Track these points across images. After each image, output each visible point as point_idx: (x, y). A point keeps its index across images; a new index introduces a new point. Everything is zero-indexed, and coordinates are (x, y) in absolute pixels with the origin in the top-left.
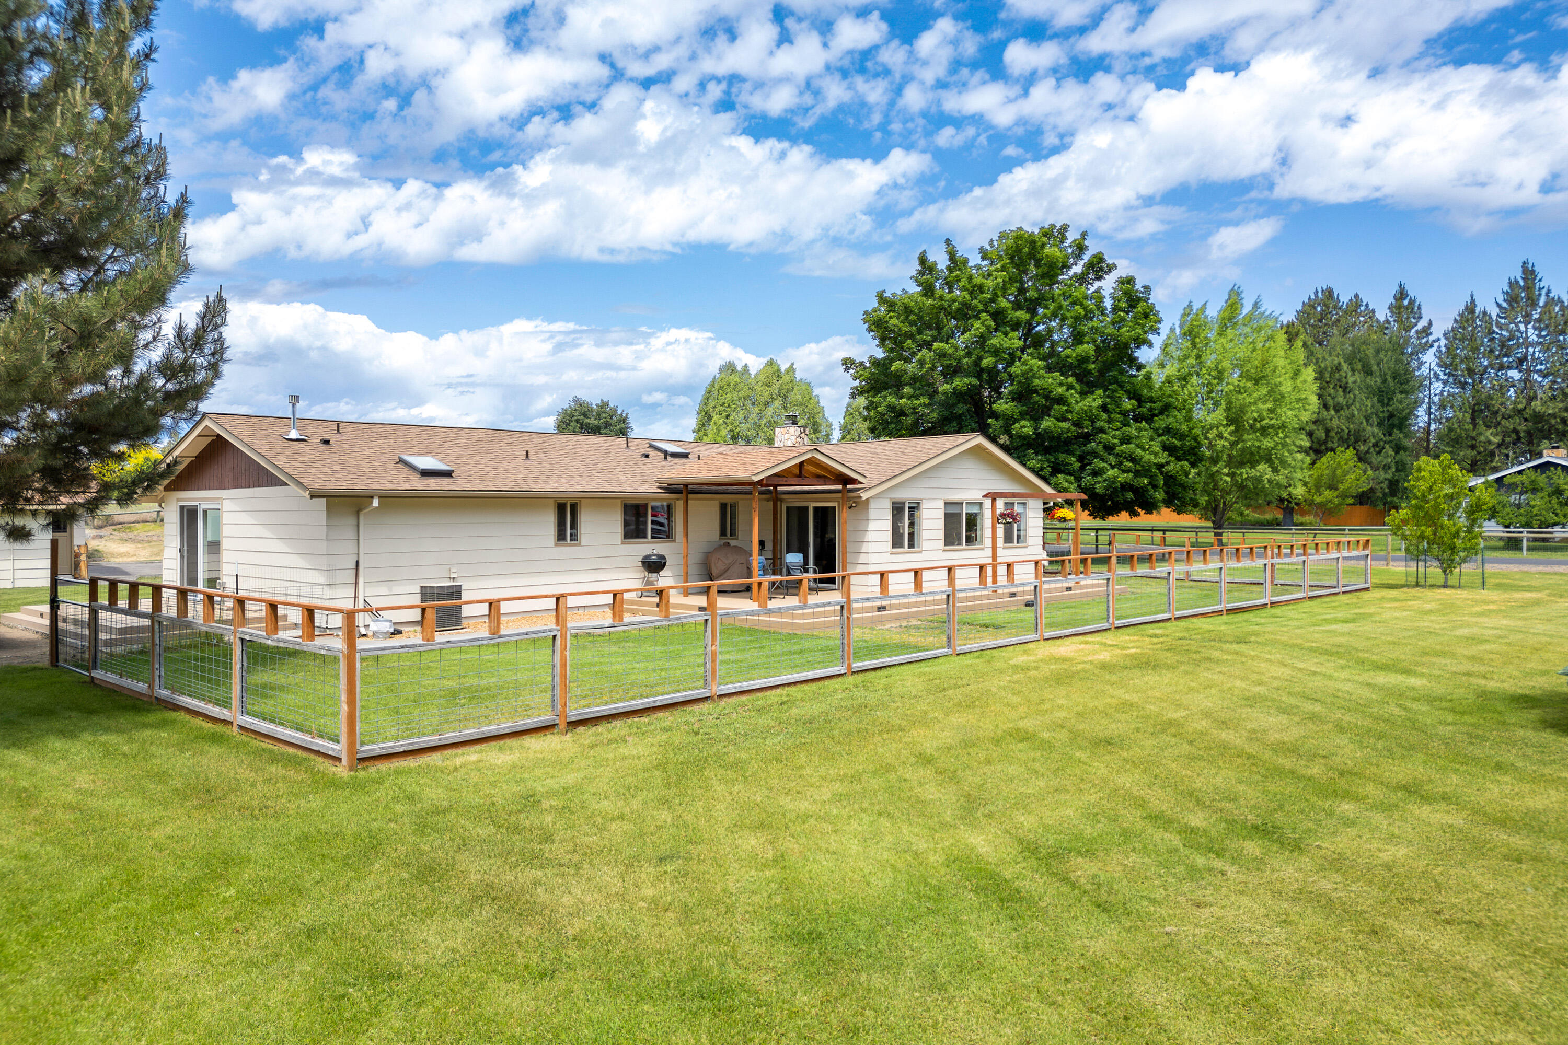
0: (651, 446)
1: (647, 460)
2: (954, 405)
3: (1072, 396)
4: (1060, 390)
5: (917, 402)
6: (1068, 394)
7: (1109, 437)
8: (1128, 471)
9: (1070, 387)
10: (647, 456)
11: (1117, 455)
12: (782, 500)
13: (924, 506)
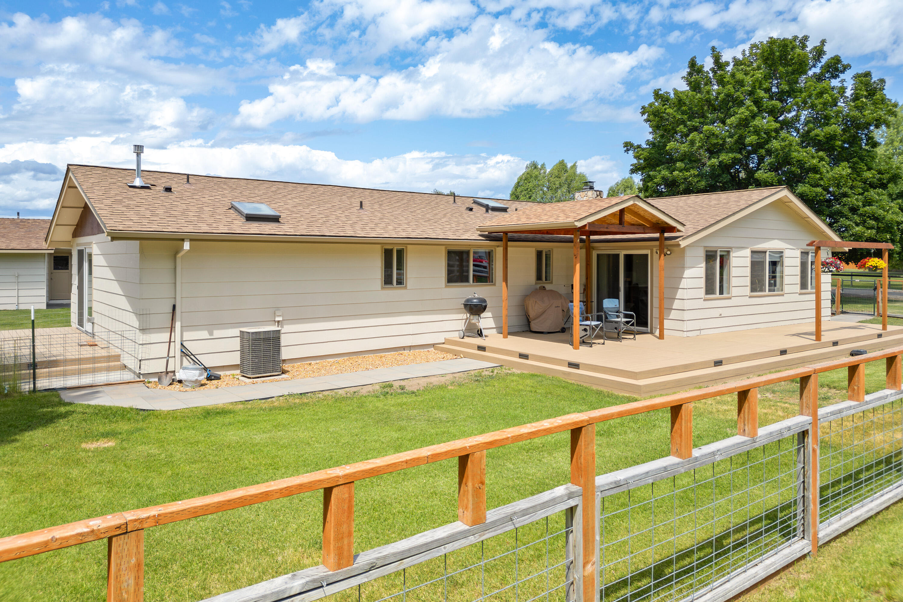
0: (475, 202)
1: (471, 213)
2: (719, 175)
3: (824, 167)
4: (815, 161)
5: (688, 174)
6: (820, 165)
7: (855, 200)
8: (872, 228)
9: (821, 159)
10: (471, 210)
11: (861, 215)
12: (593, 248)
13: (732, 254)
